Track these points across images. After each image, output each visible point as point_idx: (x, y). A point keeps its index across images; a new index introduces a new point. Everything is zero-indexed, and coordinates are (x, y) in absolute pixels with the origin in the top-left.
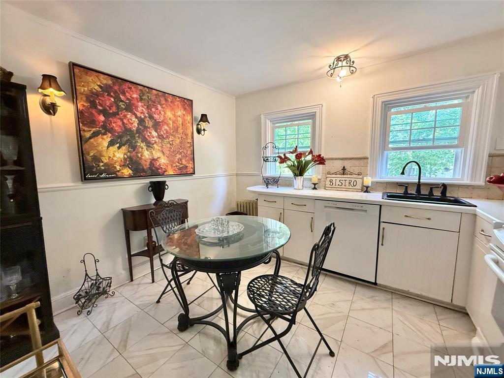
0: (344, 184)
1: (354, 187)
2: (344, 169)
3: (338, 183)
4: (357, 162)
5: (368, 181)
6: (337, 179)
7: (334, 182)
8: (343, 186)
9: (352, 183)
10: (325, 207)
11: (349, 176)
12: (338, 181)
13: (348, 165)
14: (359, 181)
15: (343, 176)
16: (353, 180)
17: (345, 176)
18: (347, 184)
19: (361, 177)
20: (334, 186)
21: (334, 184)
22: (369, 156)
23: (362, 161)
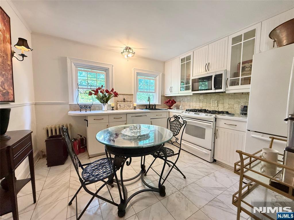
0: (126, 106)
1: (130, 108)
2: (124, 99)
3: (123, 106)
4: (129, 96)
5: (135, 104)
6: (122, 104)
7: (121, 106)
8: (125, 108)
9: (129, 106)
10: (132, 116)
11: (127, 103)
12: (123, 105)
13: (125, 97)
14: (131, 105)
15: (125, 103)
16: (129, 104)
17: (126, 103)
18: (127, 106)
19: (132, 103)
20: (121, 108)
21: (122, 107)
22: (133, 94)
23: (131, 96)
